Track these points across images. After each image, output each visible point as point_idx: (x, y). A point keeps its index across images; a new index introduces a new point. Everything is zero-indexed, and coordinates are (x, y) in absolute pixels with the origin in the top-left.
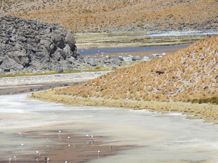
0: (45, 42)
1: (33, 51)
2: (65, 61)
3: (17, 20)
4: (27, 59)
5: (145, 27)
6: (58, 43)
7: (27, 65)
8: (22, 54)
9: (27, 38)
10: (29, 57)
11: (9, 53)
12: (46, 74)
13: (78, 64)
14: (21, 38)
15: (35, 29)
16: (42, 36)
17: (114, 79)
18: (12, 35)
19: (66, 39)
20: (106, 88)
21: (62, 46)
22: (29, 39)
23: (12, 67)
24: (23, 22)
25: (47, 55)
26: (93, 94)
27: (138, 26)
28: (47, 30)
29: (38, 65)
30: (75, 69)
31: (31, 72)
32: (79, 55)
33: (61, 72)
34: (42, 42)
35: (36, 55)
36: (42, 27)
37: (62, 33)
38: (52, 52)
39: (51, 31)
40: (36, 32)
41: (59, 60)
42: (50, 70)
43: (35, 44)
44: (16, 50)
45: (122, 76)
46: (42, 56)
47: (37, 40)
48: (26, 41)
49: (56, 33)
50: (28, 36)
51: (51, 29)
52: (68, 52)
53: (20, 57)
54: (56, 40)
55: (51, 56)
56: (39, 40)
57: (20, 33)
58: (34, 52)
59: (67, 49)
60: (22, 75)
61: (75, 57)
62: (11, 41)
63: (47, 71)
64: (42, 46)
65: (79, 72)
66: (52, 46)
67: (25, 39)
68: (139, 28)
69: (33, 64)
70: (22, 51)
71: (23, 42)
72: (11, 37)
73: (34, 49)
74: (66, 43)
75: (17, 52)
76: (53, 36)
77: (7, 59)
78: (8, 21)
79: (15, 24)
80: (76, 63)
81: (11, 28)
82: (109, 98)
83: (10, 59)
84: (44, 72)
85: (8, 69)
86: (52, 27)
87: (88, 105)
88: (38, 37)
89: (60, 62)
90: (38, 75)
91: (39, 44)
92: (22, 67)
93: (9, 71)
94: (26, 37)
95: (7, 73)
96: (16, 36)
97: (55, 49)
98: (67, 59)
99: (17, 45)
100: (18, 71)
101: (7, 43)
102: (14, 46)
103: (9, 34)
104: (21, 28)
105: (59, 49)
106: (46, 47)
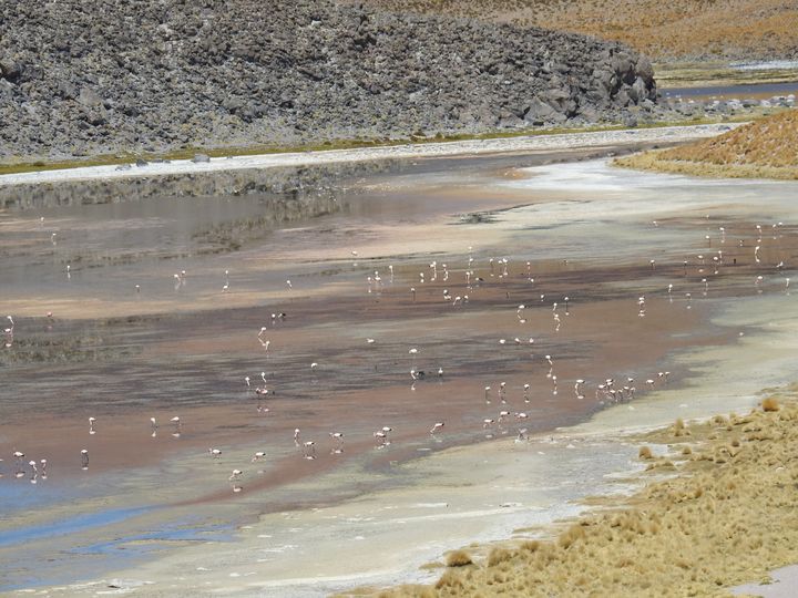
0: (602, 74)
1: (582, 89)
2: (638, 108)
3: (551, 35)
4: (573, 104)
5: (725, 53)
6: (624, 75)
7: (572, 115)
8: (564, 94)
9: (569, 67)
10: (577, 100)
11: (541, 93)
12: (606, 129)
13: (660, 112)
14: (560, 66)
15: (583, 51)
16: (598, 63)
17: (766, 132)
18: (543, 61)
19: (638, 68)
20: (755, 149)
21: (631, 81)
22: (574, 69)
23: (547, 117)
24: (562, 39)
25: (607, 97)
26: (734, 159)
27: (714, 52)
28: (604, 52)
29: (592, 114)
30: (656, 120)
31: (581, 126)
32: (659, 96)
33: (634, 125)
34: (596, 73)
35: (587, 96)
36: (596, 48)
37: (629, 58)
38: (613, 91)
39: (612, 55)
40: (585, 55)
41: (626, 106)
42: (614, 123)
43: (585, 77)
44: (553, 88)
45: (780, 127)
46: (597, 98)
47: (588, 70)
48: (568, 72)
49: (620, 57)
50: (571, 63)
51: (611, 51)
52: (641, 91)
53: (560, 100)
54: (621, 70)
55: (612, 98)
56: (592, 71)
57: (558, 58)
58: (584, 91)
59: (639, 85)
60: (564, 132)
61: (654, 100)
62: (543, 72)
63: (609, 125)
64: (596, 80)
65: (665, 125)
66: (613, 81)
67: (568, 69)
68: (715, 55)
69: (584, 113)
70: (564, 89)
71: (563, 73)
72: (542, 65)
73: (583, 86)
74: (638, 75)
75: (555, 91)
76: (616, 62)
77: (536, 103)
78: (537, 36)
79: (548, 43)
80: (657, 109)
81: (541, 49)
82: (765, 164)
83: (542, 103)
84: (602, 127)
85: (540, 121)
86: (613, 46)
87: (732, 177)
88: (589, 64)
89: (630, 108)
90: (593, 131)
91: (591, 78)
92: (565, 117)
93: (541, 124)
94: (569, 65)
95: (539, 129)
96: (552, 63)
97: (619, 85)
98: (639, 102)
99: (555, 79)
100: (557, 125)
101: (536, 75)
102: (549, 80)
103: (538, 59)
104: (560, 48)
105: (626, 86)
106: (604, 83)
